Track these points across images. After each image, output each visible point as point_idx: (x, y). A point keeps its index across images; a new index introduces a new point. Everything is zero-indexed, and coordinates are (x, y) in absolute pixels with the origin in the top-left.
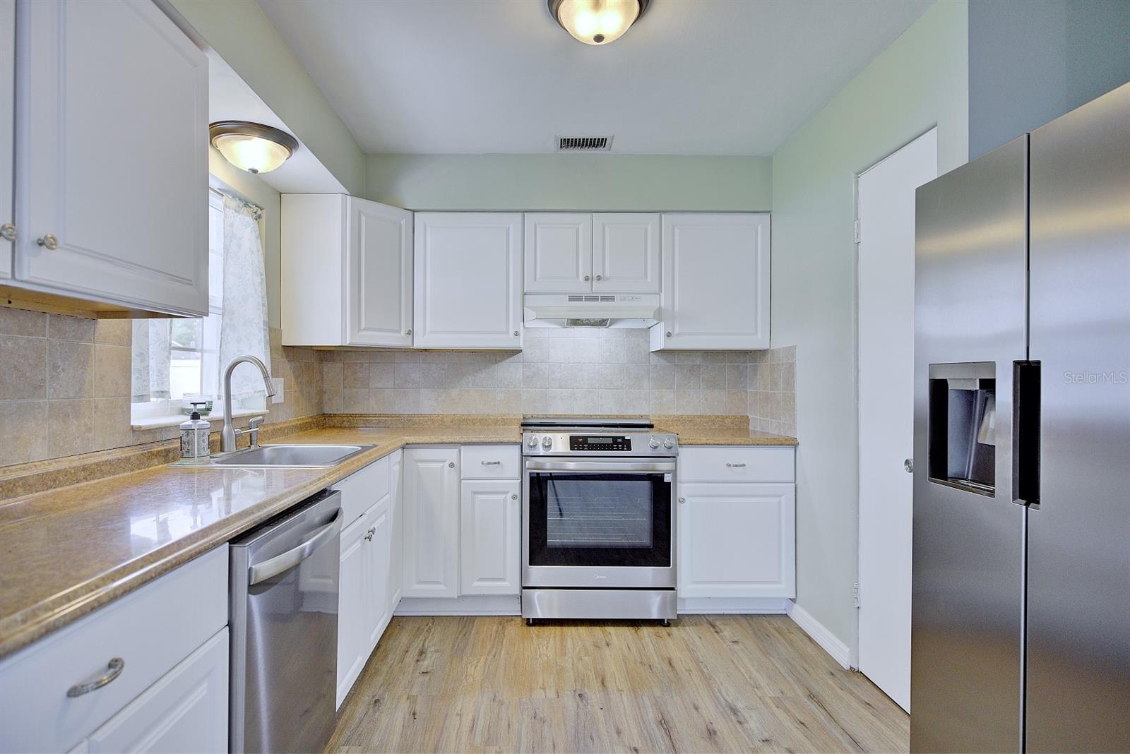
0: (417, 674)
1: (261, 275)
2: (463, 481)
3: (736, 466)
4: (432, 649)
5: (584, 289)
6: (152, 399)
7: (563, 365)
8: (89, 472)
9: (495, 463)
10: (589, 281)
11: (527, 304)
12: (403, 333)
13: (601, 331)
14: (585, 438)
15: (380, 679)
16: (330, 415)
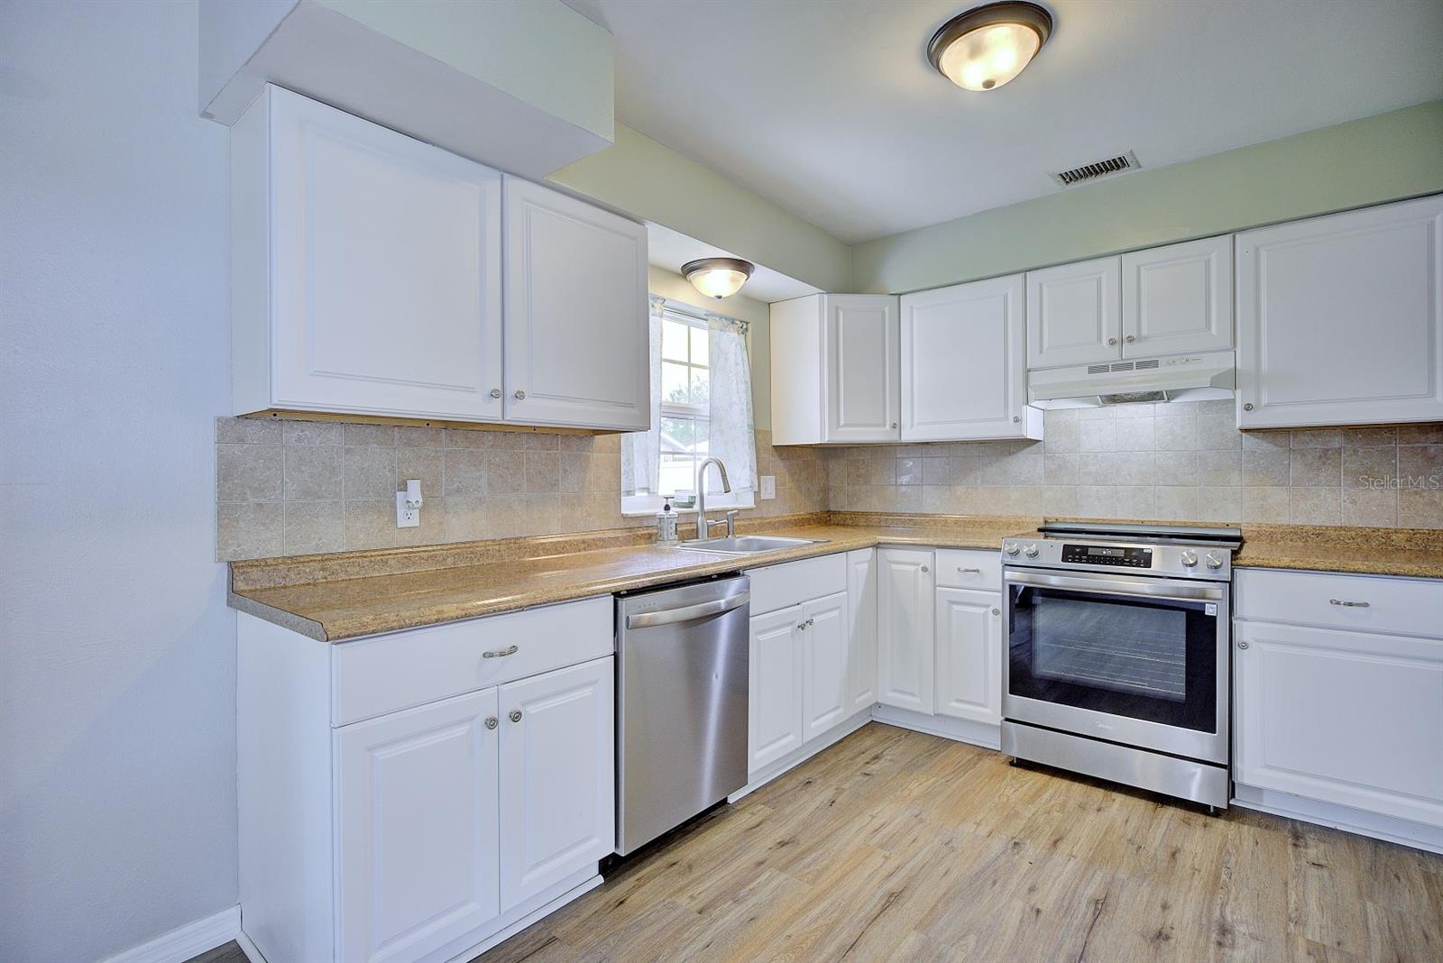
0: (859, 773)
1: (746, 382)
2: (938, 588)
3: (1351, 604)
4: (889, 758)
5: (1111, 355)
6: (637, 494)
7: (1100, 455)
8: (587, 545)
9: (975, 571)
10: (1117, 347)
11: (1031, 383)
12: (888, 427)
13: (1160, 407)
14: (1085, 548)
15: (823, 767)
16: (835, 513)
